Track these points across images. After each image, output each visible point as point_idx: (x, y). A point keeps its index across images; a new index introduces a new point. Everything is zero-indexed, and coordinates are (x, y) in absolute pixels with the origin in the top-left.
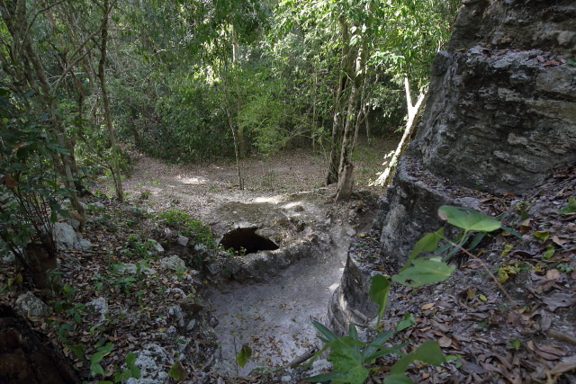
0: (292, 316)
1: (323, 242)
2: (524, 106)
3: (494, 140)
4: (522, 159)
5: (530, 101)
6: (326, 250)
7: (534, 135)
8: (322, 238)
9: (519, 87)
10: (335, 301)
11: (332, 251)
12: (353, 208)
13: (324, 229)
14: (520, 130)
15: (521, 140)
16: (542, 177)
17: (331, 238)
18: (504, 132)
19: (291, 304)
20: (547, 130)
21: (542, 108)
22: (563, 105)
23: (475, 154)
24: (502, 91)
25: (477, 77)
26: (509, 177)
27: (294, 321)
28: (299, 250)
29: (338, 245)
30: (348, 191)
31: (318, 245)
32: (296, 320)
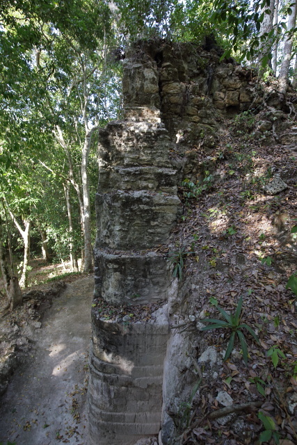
0: (42, 424)
1: (23, 345)
2: (152, 210)
3: (146, 226)
4: (159, 230)
5: (153, 208)
6: (30, 350)
7: (159, 220)
8: (21, 343)
9: (147, 204)
10: (99, 362)
11: (34, 347)
12: (30, 307)
13: (17, 335)
14: (154, 220)
15: (156, 223)
16: (167, 235)
17: (27, 339)
18: (148, 222)
19: (33, 417)
20: (163, 217)
21: (159, 210)
22: (165, 207)
23: (140, 234)
24: (141, 206)
25: (127, 202)
26: (158, 238)
27: (47, 426)
28: (9, 365)
29: (35, 339)
30: (19, 298)
31: (21, 351)
32: (48, 423)
